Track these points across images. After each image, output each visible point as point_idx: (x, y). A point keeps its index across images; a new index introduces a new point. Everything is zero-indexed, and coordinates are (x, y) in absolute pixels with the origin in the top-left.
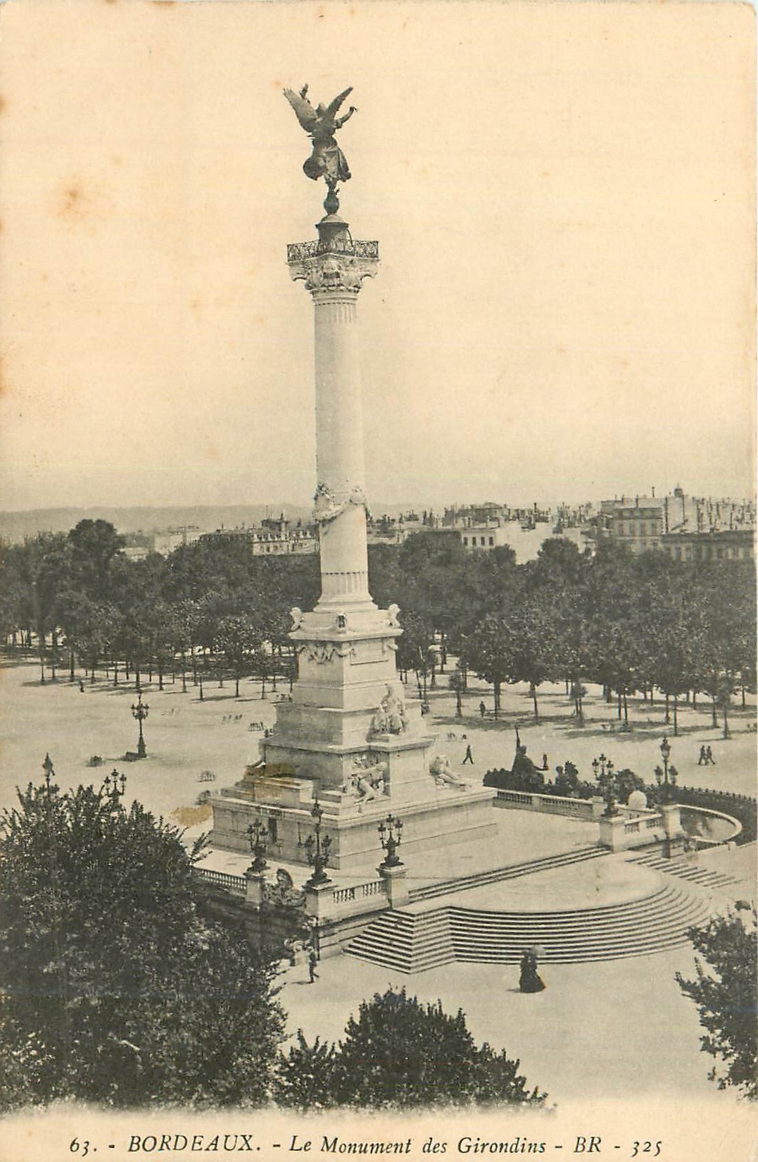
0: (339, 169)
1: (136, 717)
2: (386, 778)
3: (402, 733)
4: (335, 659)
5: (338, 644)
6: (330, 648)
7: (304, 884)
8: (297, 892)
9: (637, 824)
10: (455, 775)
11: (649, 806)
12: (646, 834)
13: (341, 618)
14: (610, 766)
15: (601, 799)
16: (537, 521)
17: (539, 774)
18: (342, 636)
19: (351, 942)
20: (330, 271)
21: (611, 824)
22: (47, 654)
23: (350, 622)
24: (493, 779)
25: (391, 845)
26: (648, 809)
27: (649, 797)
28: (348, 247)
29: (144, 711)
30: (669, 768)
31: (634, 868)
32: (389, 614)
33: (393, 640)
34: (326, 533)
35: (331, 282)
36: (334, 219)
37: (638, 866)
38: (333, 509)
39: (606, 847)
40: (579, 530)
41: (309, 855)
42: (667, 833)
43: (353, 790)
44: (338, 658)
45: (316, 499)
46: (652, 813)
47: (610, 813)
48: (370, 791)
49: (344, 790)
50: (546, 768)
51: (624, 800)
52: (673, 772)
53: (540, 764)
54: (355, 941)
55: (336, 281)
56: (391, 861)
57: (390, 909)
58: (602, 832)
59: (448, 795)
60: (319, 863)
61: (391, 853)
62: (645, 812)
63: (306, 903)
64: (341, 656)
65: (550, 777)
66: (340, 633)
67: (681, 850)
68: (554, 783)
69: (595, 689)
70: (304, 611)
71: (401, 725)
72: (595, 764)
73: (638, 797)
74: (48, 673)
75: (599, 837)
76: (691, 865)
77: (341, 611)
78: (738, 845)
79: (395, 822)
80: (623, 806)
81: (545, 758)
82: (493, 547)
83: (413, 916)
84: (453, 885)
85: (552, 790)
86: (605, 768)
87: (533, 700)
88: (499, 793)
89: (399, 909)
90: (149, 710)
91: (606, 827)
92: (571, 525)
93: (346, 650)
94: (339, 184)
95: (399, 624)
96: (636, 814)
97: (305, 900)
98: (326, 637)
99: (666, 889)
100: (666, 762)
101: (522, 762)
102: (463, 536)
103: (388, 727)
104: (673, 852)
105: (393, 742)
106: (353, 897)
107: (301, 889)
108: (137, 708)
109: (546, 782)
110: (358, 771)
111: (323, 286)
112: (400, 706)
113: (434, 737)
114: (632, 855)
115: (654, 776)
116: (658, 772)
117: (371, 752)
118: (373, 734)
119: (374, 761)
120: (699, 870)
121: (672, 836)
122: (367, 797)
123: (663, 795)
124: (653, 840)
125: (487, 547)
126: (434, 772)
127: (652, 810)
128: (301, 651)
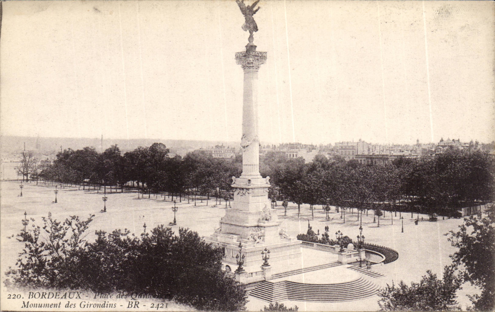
0: (254, 27)
1: (173, 211)
2: (264, 236)
3: (270, 221)
4: (247, 194)
5: (248, 189)
6: (245, 190)
7: (235, 270)
8: (232, 273)
9: (351, 255)
10: (288, 235)
11: (354, 249)
12: (354, 259)
13: (249, 180)
14: (341, 234)
15: (339, 246)
16: (312, 149)
17: (316, 237)
18: (249, 186)
19: (251, 291)
20: (249, 62)
21: (342, 255)
22: (140, 188)
23: (252, 182)
24: (300, 237)
25: (266, 259)
26: (354, 250)
27: (355, 246)
28: (256, 54)
29: (176, 209)
30: (362, 236)
31: (350, 270)
32: (266, 180)
33: (267, 189)
34: (245, 151)
35: (250, 66)
36: (251, 44)
37: (351, 270)
38: (248, 143)
39: (340, 263)
40: (327, 153)
41: (237, 261)
42: (361, 259)
43: (251, 239)
44: (248, 194)
45: (242, 139)
46: (355, 251)
47: (342, 251)
48: (258, 240)
49: (248, 239)
50: (318, 234)
51: (346, 247)
52: (363, 237)
53: (317, 233)
54: (252, 291)
55: (252, 65)
56: (266, 264)
57: (265, 281)
58: (339, 258)
59: (285, 242)
60: (240, 264)
61: (266, 261)
62: (353, 251)
63: (236, 277)
64: (248, 193)
65: (320, 237)
66: (248, 185)
67: (365, 265)
68: (321, 240)
69: (333, 208)
70: (236, 178)
71: (269, 218)
72: (336, 234)
73: (351, 246)
74: (141, 195)
75: (338, 259)
76: (369, 270)
77: (250, 178)
78: (385, 264)
79: (268, 251)
80: (346, 249)
81: (318, 231)
82: (297, 157)
83: (273, 283)
84: (287, 274)
85: (320, 242)
86: (340, 235)
87: (311, 211)
88: (303, 242)
89: (268, 281)
90: (178, 209)
91: (340, 255)
92: (324, 151)
93: (250, 191)
94: (254, 33)
95: (269, 183)
96: (350, 251)
97: (235, 276)
98: (244, 187)
99: (361, 278)
100: (361, 234)
101: (310, 232)
102: (286, 153)
103: (265, 218)
104: (362, 265)
105: (267, 224)
106: (252, 276)
107: (234, 273)
108: (174, 208)
109: (319, 239)
110: (254, 233)
111: (247, 67)
112: (269, 211)
113: (281, 222)
114: (349, 266)
115: (357, 238)
116: (358, 237)
117: (258, 226)
118: (259, 221)
119: (259, 230)
120: (372, 272)
121: (362, 260)
122: (257, 242)
123: (360, 246)
124: (356, 261)
125: (295, 157)
126: (280, 234)
127: (356, 250)
128: (235, 191)
